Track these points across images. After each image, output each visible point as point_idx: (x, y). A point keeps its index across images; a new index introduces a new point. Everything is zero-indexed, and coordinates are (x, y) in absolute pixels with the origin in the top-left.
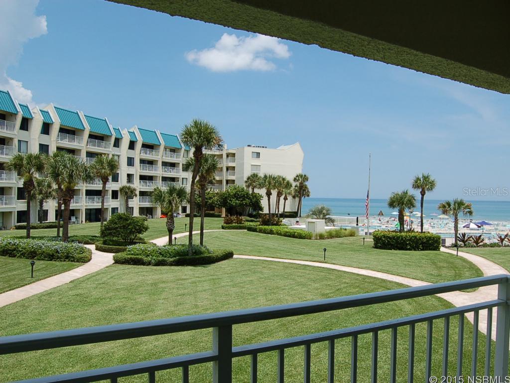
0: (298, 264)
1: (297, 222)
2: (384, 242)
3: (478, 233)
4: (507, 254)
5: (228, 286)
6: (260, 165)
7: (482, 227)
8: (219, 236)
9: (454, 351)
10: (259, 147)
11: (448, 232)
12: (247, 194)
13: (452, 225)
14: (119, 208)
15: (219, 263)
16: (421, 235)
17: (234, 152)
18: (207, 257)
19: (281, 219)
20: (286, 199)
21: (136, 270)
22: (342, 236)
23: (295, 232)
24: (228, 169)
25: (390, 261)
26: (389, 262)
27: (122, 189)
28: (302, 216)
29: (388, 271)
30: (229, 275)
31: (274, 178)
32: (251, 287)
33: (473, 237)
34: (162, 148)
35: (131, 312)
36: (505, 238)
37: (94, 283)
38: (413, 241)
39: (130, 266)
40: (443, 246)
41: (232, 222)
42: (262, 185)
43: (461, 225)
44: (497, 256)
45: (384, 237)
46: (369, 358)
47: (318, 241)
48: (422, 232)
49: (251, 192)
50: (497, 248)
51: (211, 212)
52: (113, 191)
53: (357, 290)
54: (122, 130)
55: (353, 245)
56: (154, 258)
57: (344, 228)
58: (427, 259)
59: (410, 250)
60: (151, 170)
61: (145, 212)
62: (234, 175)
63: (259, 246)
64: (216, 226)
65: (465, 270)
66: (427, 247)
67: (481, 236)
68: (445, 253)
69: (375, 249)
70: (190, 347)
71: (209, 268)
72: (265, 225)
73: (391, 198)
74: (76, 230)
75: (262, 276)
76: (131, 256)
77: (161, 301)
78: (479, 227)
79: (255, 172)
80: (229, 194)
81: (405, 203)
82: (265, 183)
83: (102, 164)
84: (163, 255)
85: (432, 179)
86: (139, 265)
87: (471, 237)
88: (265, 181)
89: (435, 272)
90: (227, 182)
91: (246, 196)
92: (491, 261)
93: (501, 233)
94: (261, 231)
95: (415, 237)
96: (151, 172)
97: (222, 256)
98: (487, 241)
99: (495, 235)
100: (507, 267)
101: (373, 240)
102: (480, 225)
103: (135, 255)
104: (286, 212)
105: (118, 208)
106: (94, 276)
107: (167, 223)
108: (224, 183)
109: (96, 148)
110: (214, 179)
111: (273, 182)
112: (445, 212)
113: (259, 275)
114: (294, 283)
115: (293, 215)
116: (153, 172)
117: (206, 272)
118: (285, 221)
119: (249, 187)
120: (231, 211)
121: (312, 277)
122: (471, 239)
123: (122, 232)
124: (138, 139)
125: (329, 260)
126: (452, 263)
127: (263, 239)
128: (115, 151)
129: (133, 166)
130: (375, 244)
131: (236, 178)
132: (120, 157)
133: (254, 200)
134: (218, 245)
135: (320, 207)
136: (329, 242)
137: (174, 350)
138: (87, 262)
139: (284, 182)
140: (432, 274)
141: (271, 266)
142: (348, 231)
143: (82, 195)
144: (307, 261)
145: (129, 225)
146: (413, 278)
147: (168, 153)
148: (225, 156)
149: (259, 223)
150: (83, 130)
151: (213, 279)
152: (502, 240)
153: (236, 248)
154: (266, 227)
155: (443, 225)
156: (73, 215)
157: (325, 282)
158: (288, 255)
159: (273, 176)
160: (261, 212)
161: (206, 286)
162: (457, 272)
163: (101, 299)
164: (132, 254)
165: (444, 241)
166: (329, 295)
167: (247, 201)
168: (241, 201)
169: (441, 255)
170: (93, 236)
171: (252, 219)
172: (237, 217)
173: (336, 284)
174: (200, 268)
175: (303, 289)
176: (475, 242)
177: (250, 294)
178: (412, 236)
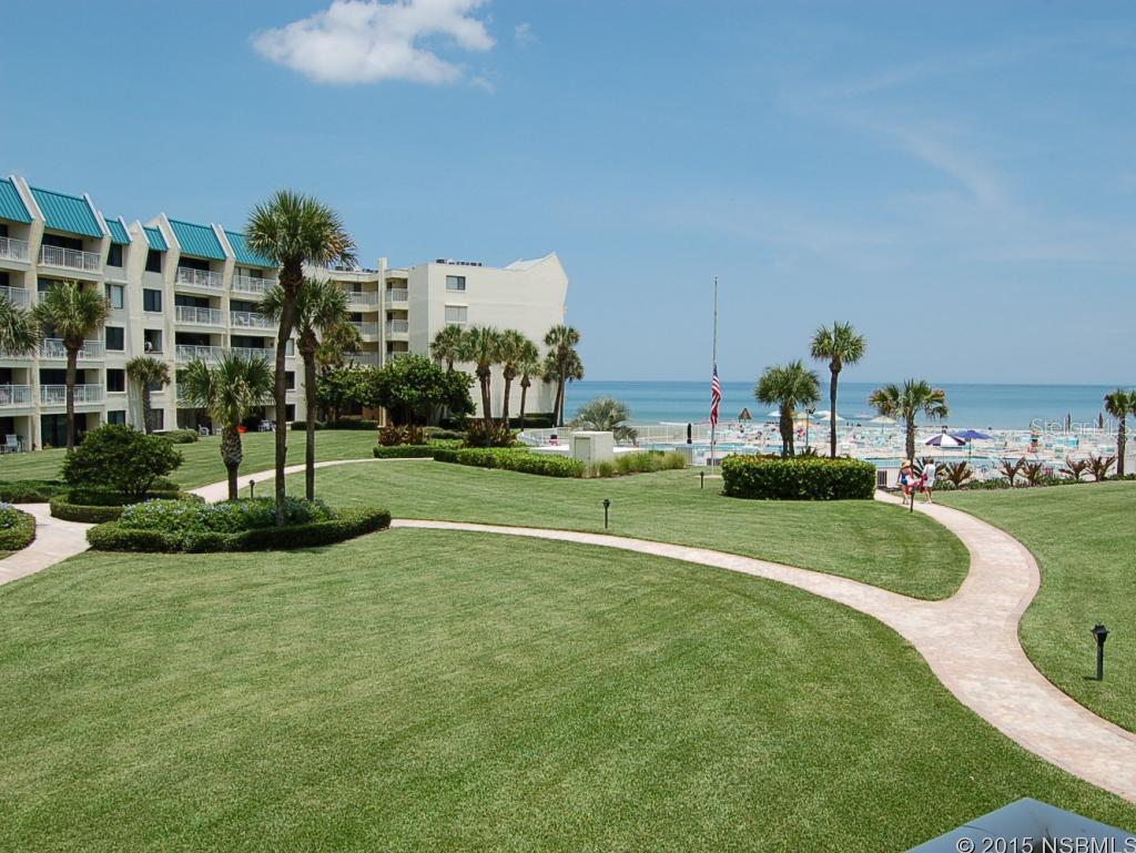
0: (544, 539)
1: (554, 437)
2: (748, 482)
3: (958, 456)
4: (1023, 505)
5: (362, 600)
6: (466, 307)
7: (968, 444)
8: (364, 473)
9: (896, 757)
10: (463, 263)
11: (892, 455)
12: (437, 374)
13: (902, 439)
14: (127, 413)
15: (353, 541)
16: (830, 464)
17: (404, 277)
18: (322, 527)
19: (513, 431)
20: (525, 384)
21: (142, 566)
22: (652, 467)
23: (544, 462)
24: (390, 315)
25: (758, 526)
26: (755, 529)
27: (132, 367)
28: (565, 423)
29: (750, 552)
30: (373, 571)
31: (495, 337)
32: (421, 601)
33: (948, 465)
34: (229, 267)
35: (97, 678)
36: (1018, 467)
37: (23, 604)
38: (814, 478)
39: (129, 555)
40: (880, 488)
41: (398, 440)
42: (466, 352)
43: (921, 439)
44: (1000, 510)
45: (748, 470)
46: (684, 786)
47: (599, 481)
48: (833, 457)
49: (445, 370)
50: (1001, 491)
51: (354, 418)
52: (109, 371)
53: (673, 601)
54: (127, 225)
55: (677, 488)
56: (190, 533)
57: (660, 449)
58: (844, 521)
59: (805, 498)
60: (204, 321)
61: (194, 422)
62: (406, 331)
63: (456, 497)
64: (360, 450)
65: (929, 545)
66: (844, 490)
67: (963, 464)
68: (885, 504)
69: (728, 498)
70: (229, 773)
71: (327, 554)
72: (475, 446)
73: (763, 381)
74: (14, 466)
75: (452, 572)
76: (132, 530)
77: (182, 646)
78: (961, 443)
79: (456, 323)
80: (394, 375)
81: (795, 390)
82: (474, 346)
83: (63, 305)
84: (212, 526)
85: (855, 334)
86: (151, 552)
87: (944, 466)
88: (474, 343)
89: (859, 552)
90: (391, 346)
91: (432, 379)
92: (987, 522)
93: (1010, 455)
94: (466, 461)
95: (818, 469)
96: (205, 324)
97: (362, 524)
98: (978, 476)
99: (997, 461)
100: (1023, 535)
101: (721, 477)
102: (963, 440)
103: (143, 528)
104: (528, 415)
105: (124, 412)
106: (27, 585)
107: (222, 447)
108: (384, 348)
109: (64, 267)
110: (358, 340)
111: (491, 346)
112: (885, 411)
113: (445, 569)
114: (525, 586)
115: (546, 421)
116: (210, 325)
117: (317, 565)
118: (523, 435)
119: (441, 357)
120: (399, 414)
121: (571, 570)
122: (944, 471)
123: (115, 472)
124: (169, 246)
125: (617, 527)
126: (900, 529)
127: (469, 478)
128: (113, 275)
129: (160, 311)
130: (727, 486)
131: (411, 337)
132: (125, 289)
133: (452, 388)
134: (358, 497)
135: (603, 403)
136: (622, 482)
137: (186, 782)
138: (20, 548)
139: (518, 346)
140: (852, 557)
141: (478, 546)
142: (666, 456)
143: (32, 382)
144: (566, 530)
145: (133, 452)
146: (808, 569)
147: (246, 278)
148: (382, 286)
149: (462, 442)
150: (27, 225)
151: (330, 583)
152: (1012, 473)
153: (400, 502)
154: (478, 451)
155: (883, 440)
156: (11, 432)
157: (601, 584)
158: (523, 518)
159: (491, 332)
160: (469, 416)
161: (308, 601)
162: (910, 549)
163: (28, 648)
164: (135, 526)
165: (883, 476)
166: (606, 616)
167: (438, 391)
168: (424, 390)
169: (875, 509)
170: (50, 483)
171: (450, 432)
172: (410, 428)
173: (626, 589)
174: (304, 554)
175: (546, 603)
176: (951, 477)
177: (413, 621)
178: (812, 468)
